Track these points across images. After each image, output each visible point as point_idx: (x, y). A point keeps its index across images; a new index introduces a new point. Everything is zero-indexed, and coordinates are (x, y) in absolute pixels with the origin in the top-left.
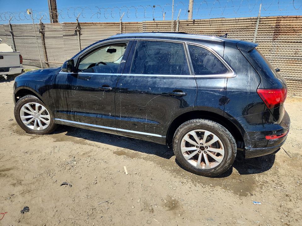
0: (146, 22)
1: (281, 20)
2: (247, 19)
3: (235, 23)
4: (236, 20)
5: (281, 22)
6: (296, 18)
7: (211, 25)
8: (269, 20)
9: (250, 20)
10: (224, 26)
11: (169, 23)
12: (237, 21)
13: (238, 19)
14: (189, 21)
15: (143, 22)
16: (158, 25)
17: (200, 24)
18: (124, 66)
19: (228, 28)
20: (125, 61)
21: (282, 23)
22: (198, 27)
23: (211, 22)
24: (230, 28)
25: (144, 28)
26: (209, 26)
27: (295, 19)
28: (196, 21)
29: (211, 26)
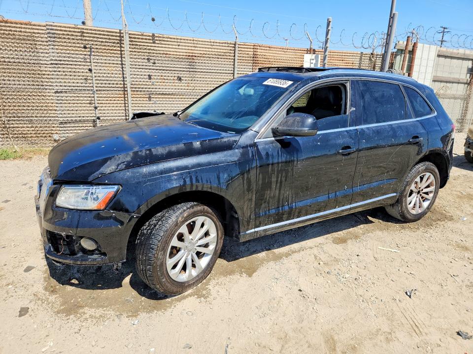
0: (55, 24)
1: (257, 49)
2: (223, 43)
3: (210, 47)
4: (211, 42)
5: (258, 50)
6: (269, 47)
7: (179, 45)
8: (246, 46)
9: (226, 45)
10: (196, 49)
11: (109, 34)
12: (212, 44)
13: (213, 41)
14: (145, 34)
15: (47, 23)
16: (85, 35)
17: (163, 42)
18: (355, 116)
19: (202, 52)
20: (354, 109)
21: (259, 52)
22: (161, 45)
23: (179, 41)
24: (205, 52)
25: (51, 35)
26: (177, 47)
27: (268, 49)
28: (157, 37)
29: (180, 47)
